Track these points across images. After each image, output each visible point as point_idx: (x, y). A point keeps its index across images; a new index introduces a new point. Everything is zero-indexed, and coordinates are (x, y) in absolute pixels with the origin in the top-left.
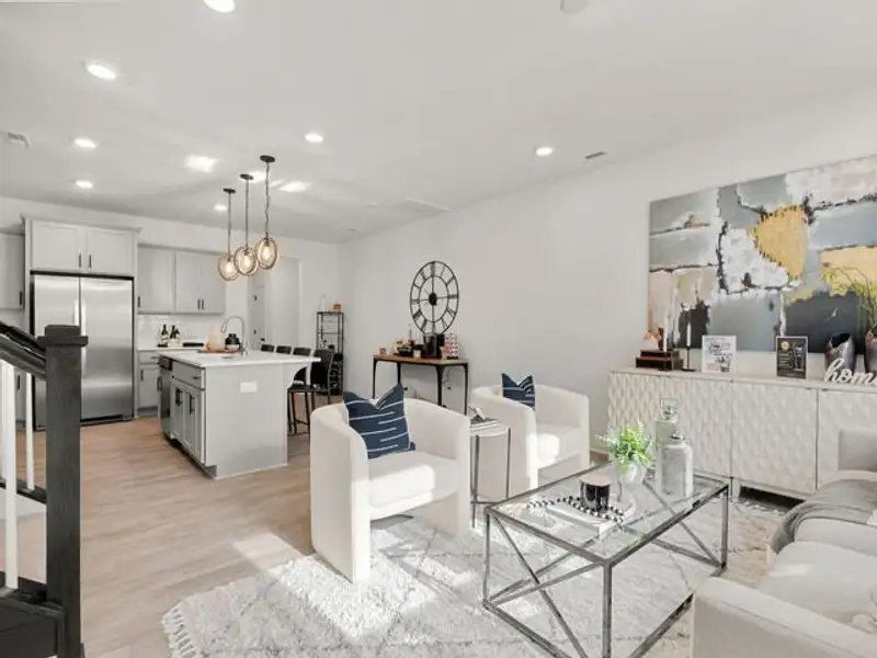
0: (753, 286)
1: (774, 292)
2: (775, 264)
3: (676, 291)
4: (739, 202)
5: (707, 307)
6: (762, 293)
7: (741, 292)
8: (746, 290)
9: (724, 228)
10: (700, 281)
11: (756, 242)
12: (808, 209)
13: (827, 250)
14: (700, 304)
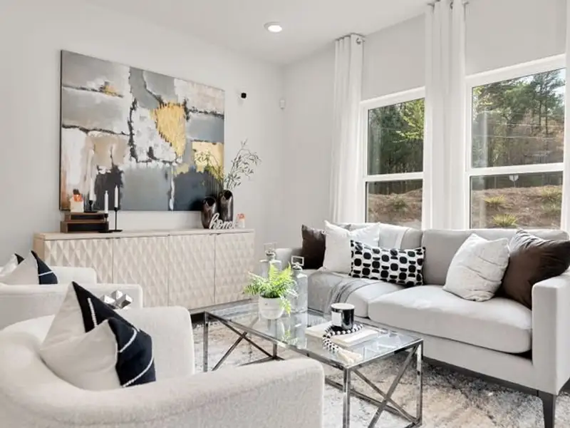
0: (155, 159)
1: (168, 165)
2: (168, 144)
3: (92, 152)
4: (145, 86)
5: (121, 172)
6: (161, 165)
7: (147, 162)
8: (150, 161)
9: (134, 103)
10: (114, 147)
11: (156, 123)
12: (186, 109)
13: (196, 141)
14: (115, 168)
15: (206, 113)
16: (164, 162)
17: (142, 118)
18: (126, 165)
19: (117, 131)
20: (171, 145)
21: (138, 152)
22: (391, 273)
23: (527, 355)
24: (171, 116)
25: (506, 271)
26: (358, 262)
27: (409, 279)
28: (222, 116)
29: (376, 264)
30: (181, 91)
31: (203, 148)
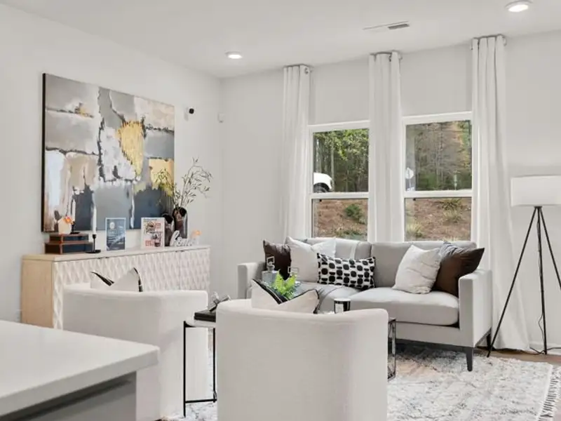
0: (119, 177)
1: (129, 183)
2: (129, 162)
3: (69, 172)
4: (111, 106)
5: (92, 192)
6: (123, 183)
7: (112, 181)
8: (115, 180)
9: (102, 123)
10: (87, 166)
11: (120, 142)
12: (143, 127)
13: (152, 158)
14: (87, 188)
15: (159, 129)
16: (126, 180)
17: (109, 137)
18: (96, 185)
19: (89, 151)
20: (132, 163)
21: (105, 172)
22: (352, 279)
23: (456, 325)
24: (132, 133)
26: (325, 271)
28: (172, 132)
29: (340, 273)
30: (141, 110)
31: (158, 166)
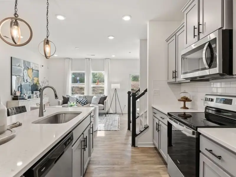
3: (17, 81)
4: (26, 65)
7: (26, 83)
9: (24, 69)
10: (21, 79)
11: (28, 73)
12: (33, 70)
13: (35, 77)
14: (21, 84)
15: (36, 70)
16: (29, 82)
17: (25, 72)
18: (23, 83)
19: (21, 76)
21: (25, 80)
22: (83, 103)
23: (104, 109)
24: (30, 71)
25: (100, 100)
26: (78, 101)
27: (86, 103)
28: (38, 71)
29: (81, 102)
30: (32, 66)
31: (36, 79)
